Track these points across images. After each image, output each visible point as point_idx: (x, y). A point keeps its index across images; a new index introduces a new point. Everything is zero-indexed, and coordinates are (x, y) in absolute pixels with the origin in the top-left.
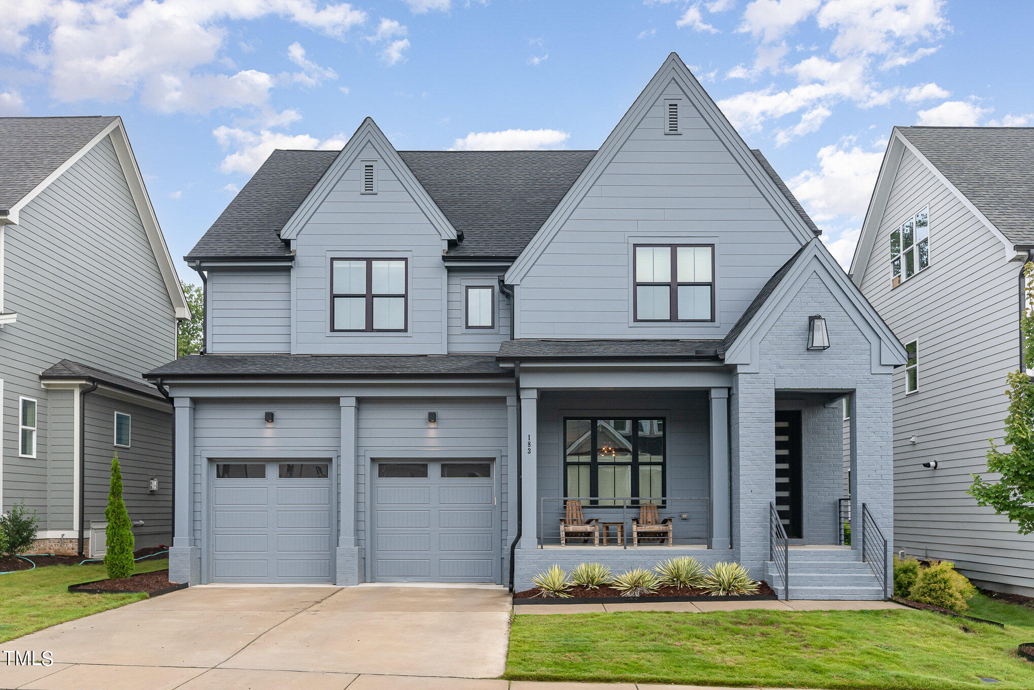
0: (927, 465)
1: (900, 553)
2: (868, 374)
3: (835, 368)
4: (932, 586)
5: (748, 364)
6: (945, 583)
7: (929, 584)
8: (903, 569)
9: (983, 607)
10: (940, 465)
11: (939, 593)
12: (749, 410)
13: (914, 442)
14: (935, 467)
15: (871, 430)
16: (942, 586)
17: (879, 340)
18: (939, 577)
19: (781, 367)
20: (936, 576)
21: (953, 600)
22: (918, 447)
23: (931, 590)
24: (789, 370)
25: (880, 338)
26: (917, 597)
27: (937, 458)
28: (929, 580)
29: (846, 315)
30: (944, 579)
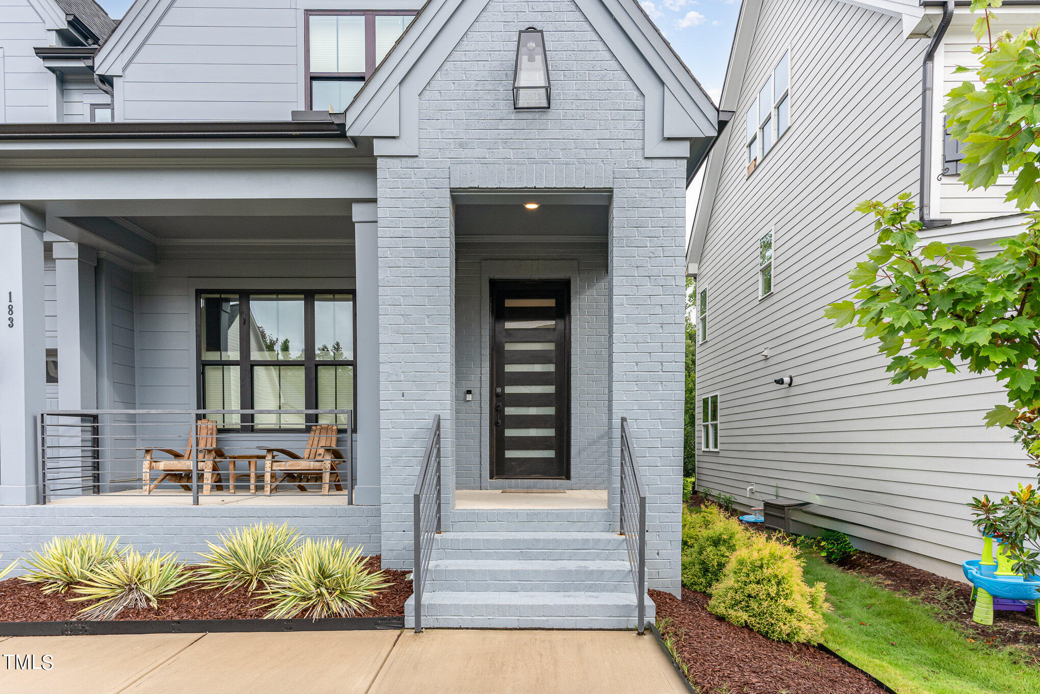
0: (780, 382)
1: (748, 489)
2: (637, 158)
3: (573, 146)
4: (752, 588)
5: (394, 138)
6: (779, 583)
7: (745, 584)
8: (712, 537)
9: (850, 595)
10: (796, 381)
11: (765, 604)
12: (399, 232)
13: (766, 356)
14: (790, 385)
15: (642, 271)
16: (773, 591)
17: (661, 88)
18: (767, 572)
19: (462, 146)
20: (761, 567)
21: (795, 623)
22: (770, 362)
23: (749, 596)
24: (478, 152)
25: (663, 83)
26: (721, 610)
27: (792, 373)
28: (748, 575)
29: (595, 37)
30: (776, 576)
